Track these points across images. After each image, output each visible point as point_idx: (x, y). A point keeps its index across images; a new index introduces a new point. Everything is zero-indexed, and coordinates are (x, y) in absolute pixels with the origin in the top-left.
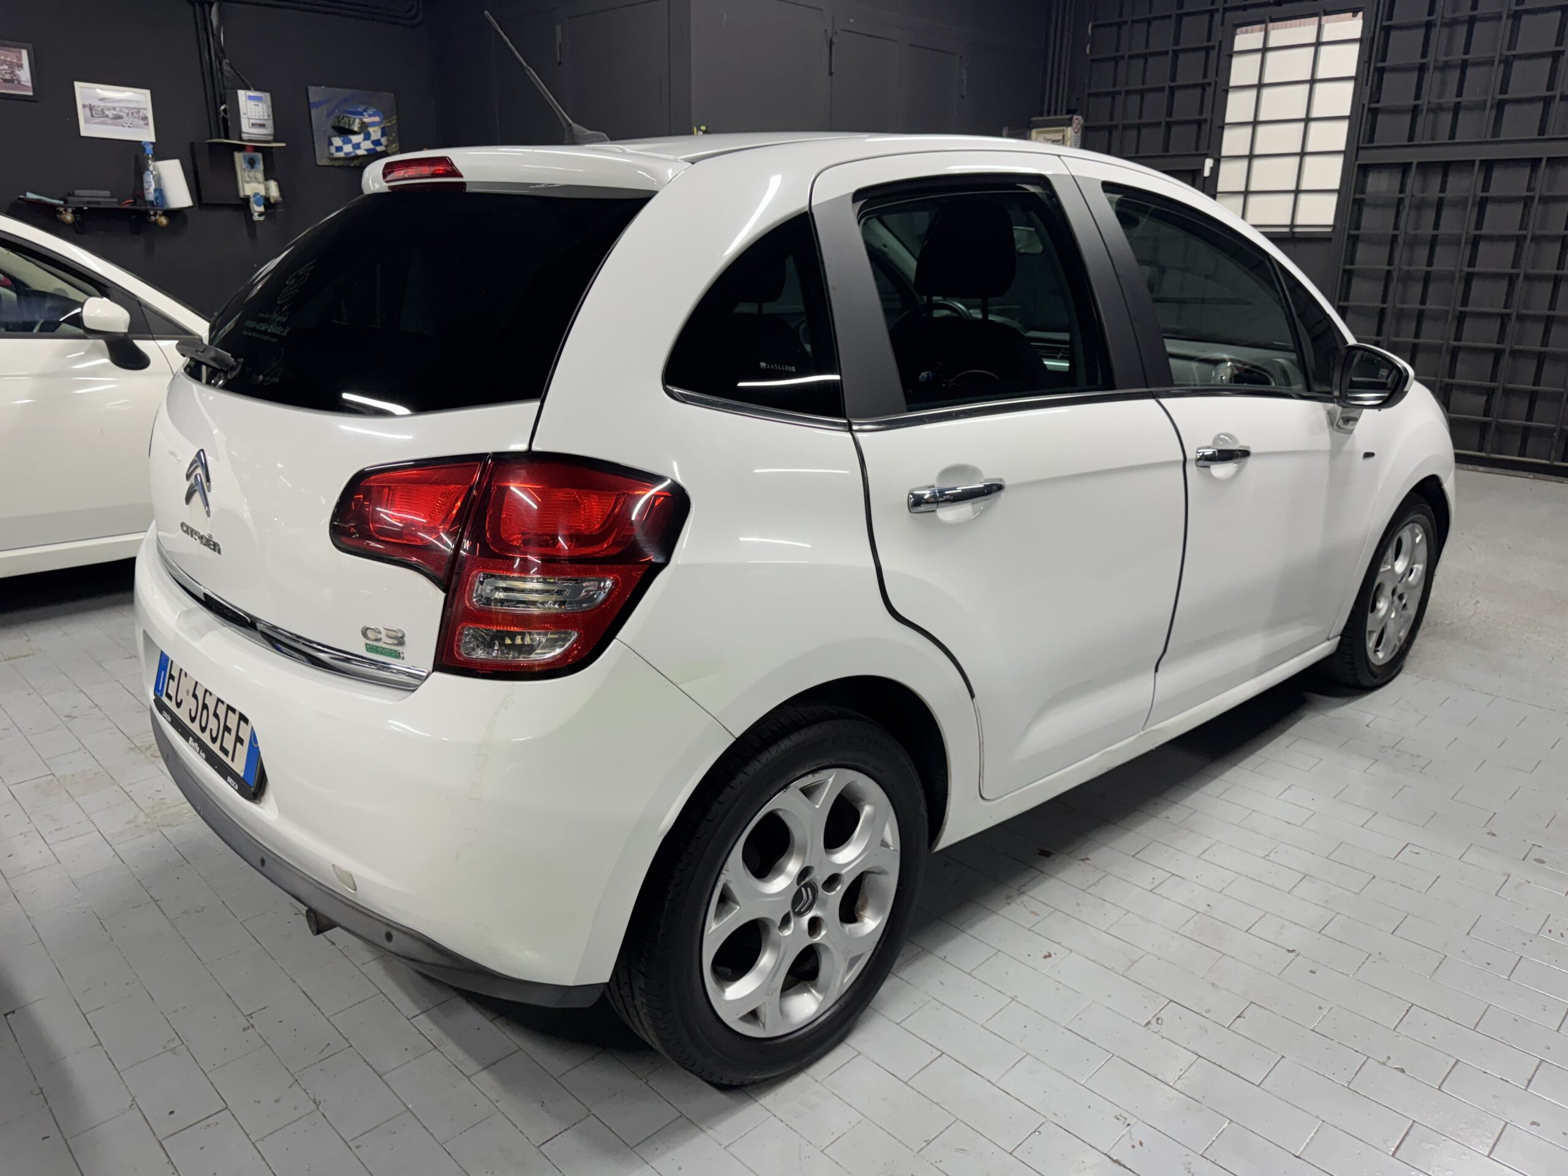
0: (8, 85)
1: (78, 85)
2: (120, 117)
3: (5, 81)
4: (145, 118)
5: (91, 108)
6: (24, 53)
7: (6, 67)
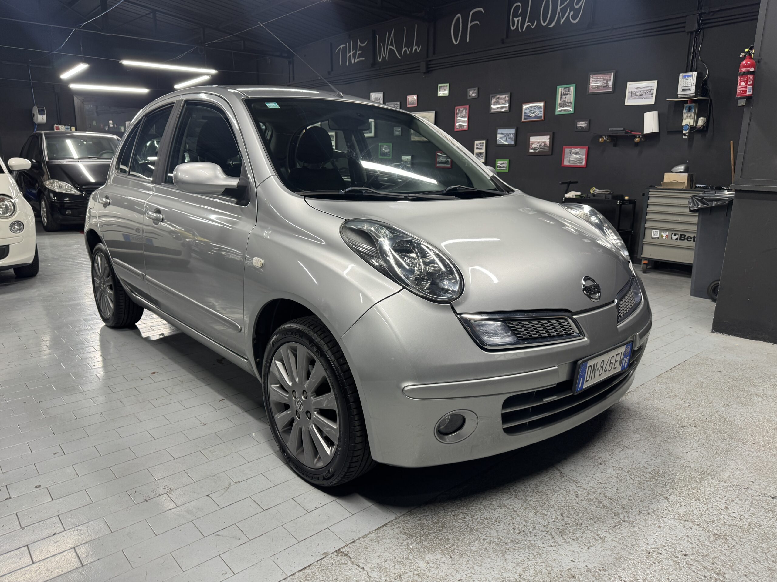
0: (605, 88)
1: (628, 83)
2: (642, 95)
3: (604, 87)
4: (652, 94)
5: (632, 93)
6: (613, 74)
7: (605, 81)
